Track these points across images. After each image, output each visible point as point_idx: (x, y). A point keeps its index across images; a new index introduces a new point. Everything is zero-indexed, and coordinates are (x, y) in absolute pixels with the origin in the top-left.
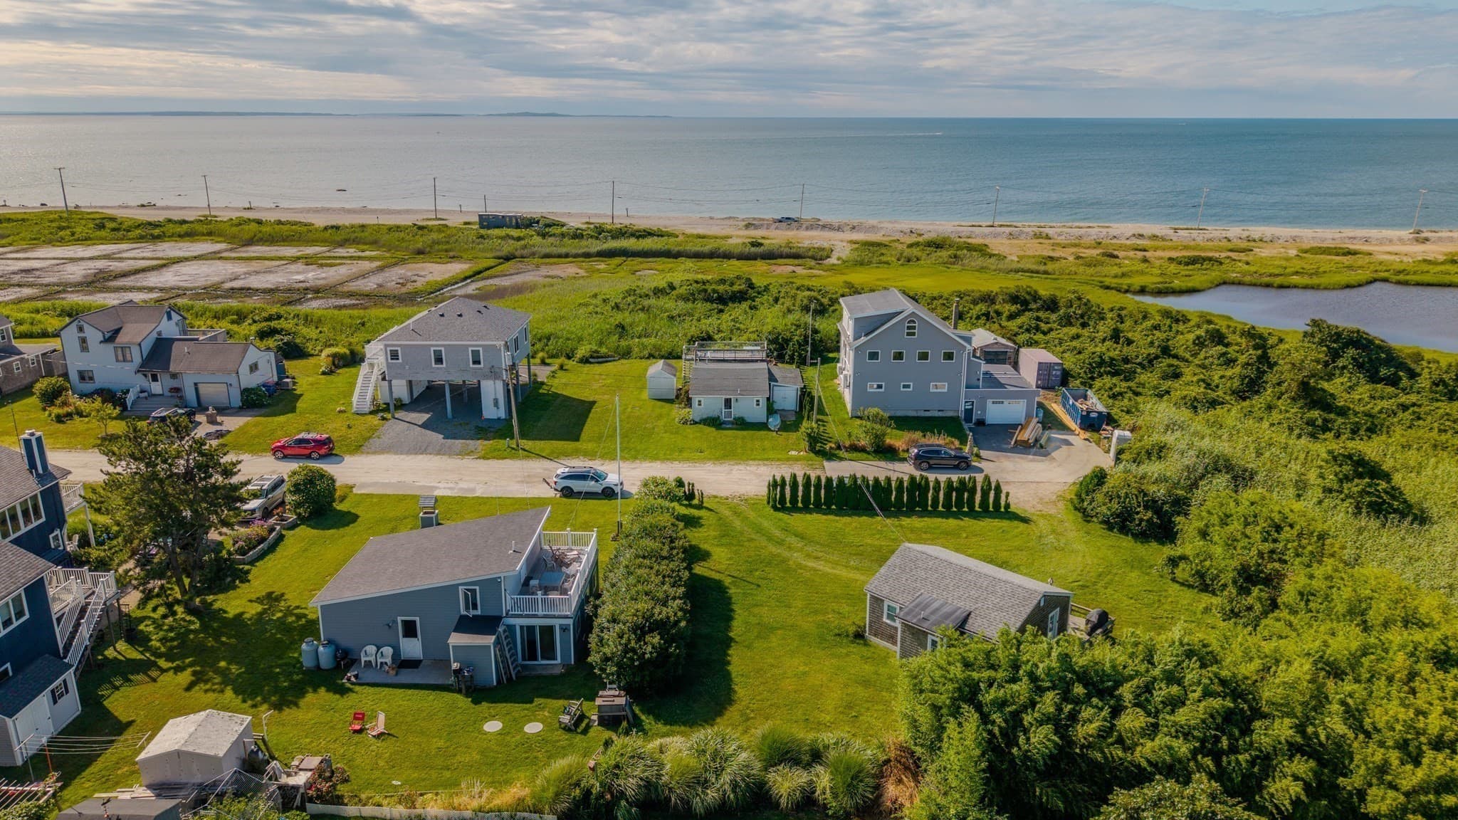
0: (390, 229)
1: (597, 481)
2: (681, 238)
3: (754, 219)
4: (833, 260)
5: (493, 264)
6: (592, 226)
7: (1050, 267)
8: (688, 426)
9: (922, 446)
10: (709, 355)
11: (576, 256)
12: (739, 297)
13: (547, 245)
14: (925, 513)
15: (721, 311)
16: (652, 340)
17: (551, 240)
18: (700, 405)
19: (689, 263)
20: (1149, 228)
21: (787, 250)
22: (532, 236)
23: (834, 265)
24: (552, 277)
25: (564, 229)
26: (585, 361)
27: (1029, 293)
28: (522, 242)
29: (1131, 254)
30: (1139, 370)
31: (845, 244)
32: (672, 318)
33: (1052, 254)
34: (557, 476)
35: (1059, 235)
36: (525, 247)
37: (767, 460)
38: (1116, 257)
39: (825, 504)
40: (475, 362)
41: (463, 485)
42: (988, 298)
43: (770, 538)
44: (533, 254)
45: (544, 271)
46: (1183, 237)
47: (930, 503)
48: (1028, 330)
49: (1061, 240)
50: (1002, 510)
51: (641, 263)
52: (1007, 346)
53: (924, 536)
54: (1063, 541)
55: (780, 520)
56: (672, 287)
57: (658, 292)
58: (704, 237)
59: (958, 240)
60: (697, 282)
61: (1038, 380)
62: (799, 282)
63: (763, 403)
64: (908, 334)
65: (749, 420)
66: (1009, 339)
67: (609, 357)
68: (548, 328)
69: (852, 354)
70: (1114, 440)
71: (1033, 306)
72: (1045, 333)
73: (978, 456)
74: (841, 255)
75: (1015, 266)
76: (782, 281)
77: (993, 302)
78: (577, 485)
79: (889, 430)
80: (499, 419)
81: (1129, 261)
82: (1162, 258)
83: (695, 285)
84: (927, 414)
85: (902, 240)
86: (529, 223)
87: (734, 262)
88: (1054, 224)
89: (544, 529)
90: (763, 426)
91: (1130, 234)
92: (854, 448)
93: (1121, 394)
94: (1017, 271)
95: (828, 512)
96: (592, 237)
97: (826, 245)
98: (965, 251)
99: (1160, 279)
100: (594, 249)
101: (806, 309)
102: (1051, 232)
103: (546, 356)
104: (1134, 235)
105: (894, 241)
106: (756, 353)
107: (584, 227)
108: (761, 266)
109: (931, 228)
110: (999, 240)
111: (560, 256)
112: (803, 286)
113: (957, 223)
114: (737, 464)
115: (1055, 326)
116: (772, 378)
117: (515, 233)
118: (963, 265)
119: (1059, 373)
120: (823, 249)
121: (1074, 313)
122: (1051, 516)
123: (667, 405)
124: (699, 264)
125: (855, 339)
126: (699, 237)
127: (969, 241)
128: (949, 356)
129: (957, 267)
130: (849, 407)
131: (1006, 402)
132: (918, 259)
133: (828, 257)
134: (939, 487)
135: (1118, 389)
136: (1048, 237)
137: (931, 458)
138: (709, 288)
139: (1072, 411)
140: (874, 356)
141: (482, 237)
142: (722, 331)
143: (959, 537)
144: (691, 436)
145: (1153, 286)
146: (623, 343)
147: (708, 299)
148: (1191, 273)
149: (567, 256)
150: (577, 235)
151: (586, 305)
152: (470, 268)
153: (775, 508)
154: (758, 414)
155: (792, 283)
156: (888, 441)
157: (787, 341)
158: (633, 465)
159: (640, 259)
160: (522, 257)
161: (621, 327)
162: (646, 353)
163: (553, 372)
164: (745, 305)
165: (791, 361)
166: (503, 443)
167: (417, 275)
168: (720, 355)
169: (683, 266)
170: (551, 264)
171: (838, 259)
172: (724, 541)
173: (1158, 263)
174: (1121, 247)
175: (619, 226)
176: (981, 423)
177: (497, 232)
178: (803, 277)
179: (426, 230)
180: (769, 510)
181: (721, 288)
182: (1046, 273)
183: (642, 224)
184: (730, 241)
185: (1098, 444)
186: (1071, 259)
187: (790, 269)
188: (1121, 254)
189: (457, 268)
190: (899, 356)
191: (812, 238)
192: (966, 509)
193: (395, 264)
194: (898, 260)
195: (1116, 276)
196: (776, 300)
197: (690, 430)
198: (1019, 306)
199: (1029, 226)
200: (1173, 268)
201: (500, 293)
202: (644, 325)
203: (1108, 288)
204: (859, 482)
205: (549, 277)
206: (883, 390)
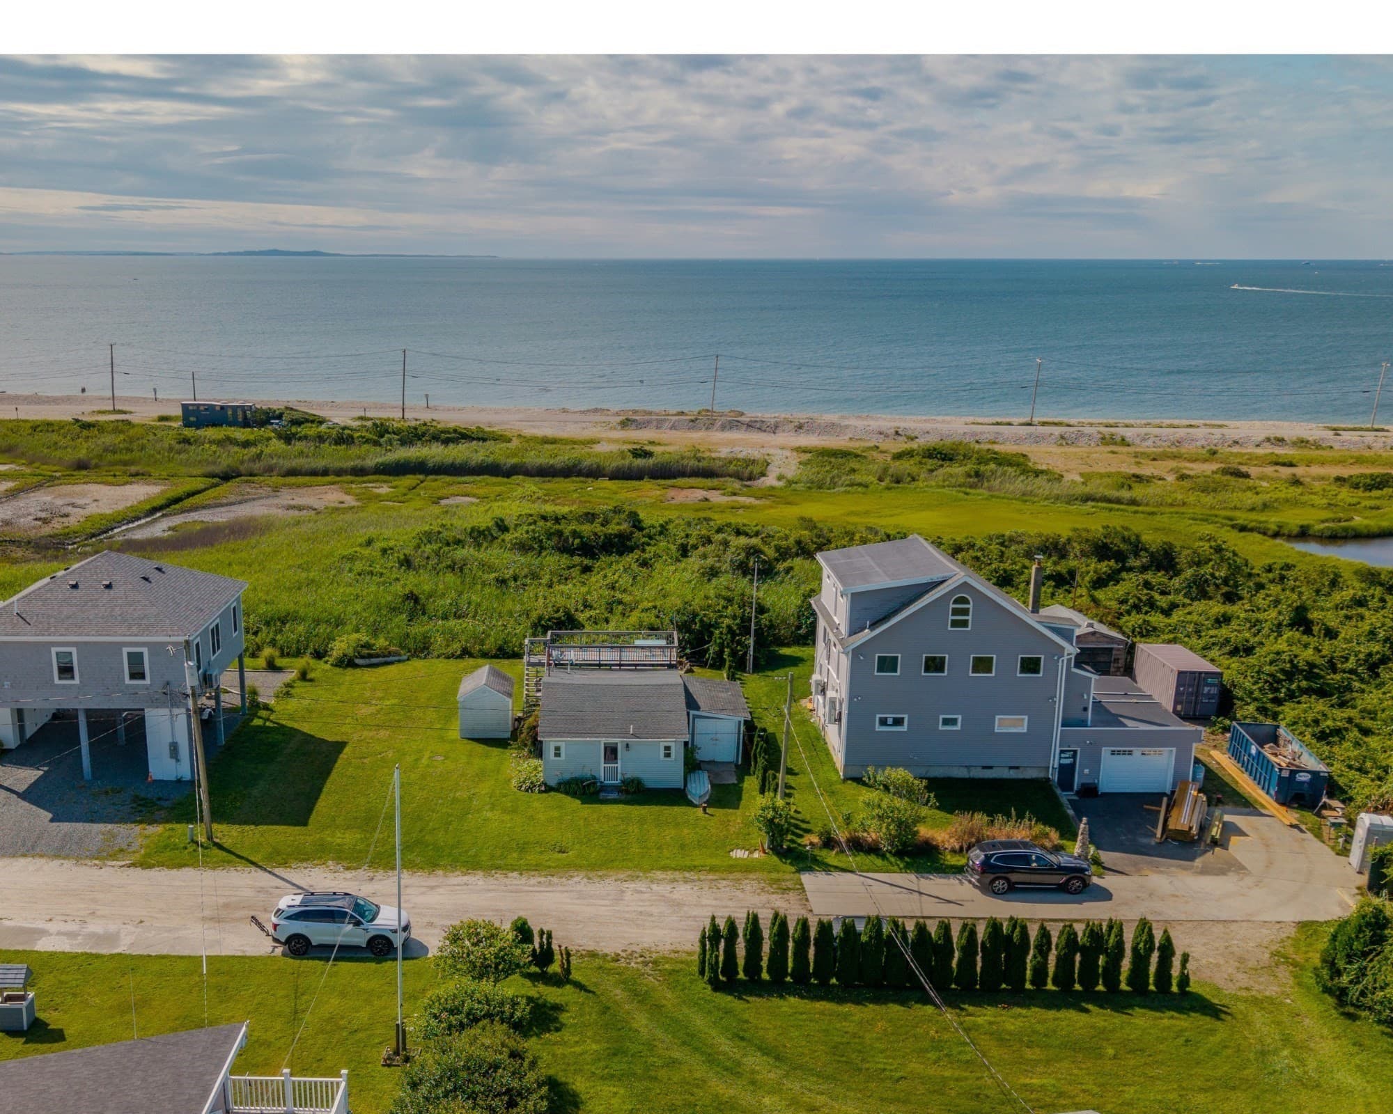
0: (36, 427)
1: (358, 923)
2: (515, 443)
3: (635, 412)
4: (770, 480)
5: (202, 486)
6: (369, 424)
7: (1138, 492)
8: (536, 796)
9: (994, 846)
10: (572, 655)
11: (340, 472)
12: (619, 545)
13: (293, 455)
14: (1018, 997)
15: (586, 569)
16: (468, 624)
17: (299, 446)
18: (557, 755)
19: (531, 486)
20: (1291, 429)
21: (693, 463)
22: (269, 439)
23: (773, 488)
24: (300, 508)
25: (323, 428)
26: (347, 663)
27: (1124, 540)
28: (253, 450)
29: (1269, 470)
30: (1357, 685)
31: (788, 453)
32: (502, 582)
33: (1135, 470)
34: (279, 912)
35: (1144, 439)
36: (259, 456)
37: (692, 868)
38: (1246, 476)
39: (815, 975)
40: (133, 676)
41: (95, 927)
42: (1055, 549)
43: (711, 1059)
44: (269, 470)
45: (286, 497)
46: (1350, 442)
47: (1029, 973)
48: (1136, 607)
49: (1148, 446)
50: (1175, 989)
51: (450, 485)
52: (1112, 639)
53: (1029, 1054)
54: (1312, 1064)
55: (728, 1012)
56: (502, 527)
57: (479, 536)
58: (553, 441)
59: (977, 446)
60: (544, 518)
61: (1176, 703)
62: (719, 519)
63: (678, 753)
64: (955, 624)
65: (650, 784)
66: (1112, 625)
67: (390, 654)
68: (285, 603)
69: (845, 662)
70: (1360, 833)
71: (1133, 562)
72: (1167, 613)
73: (1096, 862)
74: (783, 471)
75: (1082, 490)
76: (689, 515)
77: (1063, 555)
78: (318, 932)
79: (924, 811)
80: (179, 781)
81: (1269, 483)
82: (1323, 478)
83: (541, 523)
84: (988, 774)
85: (883, 446)
86: (261, 418)
87: (605, 483)
88: (1132, 422)
89: (232, 1071)
90: (676, 796)
91: (1262, 437)
92: (857, 845)
93: (1338, 732)
94: (1087, 498)
95: (822, 992)
96: (368, 441)
97: (756, 454)
98: (992, 466)
99: (1330, 515)
100: (370, 462)
101: (743, 568)
102: (1128, 433)
103: (277, 653)
104: (1268, 440)
105: (871, 448)
106: (658, 652)
107: (356, 424)
108: (649, 491)
109: (928, 426)
110: (1043, 448)
111: (314, 473)
112: (728, 525)
113: (971, 419)
114: (633, 878)
115: (1180, 598)
116: (691, 703)
117: (240, 434)
118: (990, 489)
119: (1214, 691)
120: (754, 462)
121: (1212, 575)
122: (1271, 1000)
123: (495, 751)
124: (548, 486)
125: (853, 632)
126: (546, 441)
127: (997, 448)
128: (1031, 666)
129: (983, 492)
130: (839, 758)
131: (1137, 751)
132: (914, 479)
133: (763, 474)
134: (1049, 943)
135: (1329, 723)
136: (1124, 442)
137: (1013, 870)
138: (567, 529)
139: (1259, 769)
140: (888, 664)
141: (186, 441)
142: (591, 607)
143: (1101, 1056)
144: (542, 817)
145: (1322, 526)
146: (417, 629)
147: (565, 549)
148: (1378, 503)
149: (325, 472)
150: (344, 438)
151: (351, 558)
152: (163, 492)
153: (717, 986)
154: (669, 771)
155: (707, 520)
156: (924, 831)
157: (708, 628)
158: (432, 881)
159: (448, 479)
160: (251, 475)
161: (413, 597)
162: (456, 647)
163: (288, 685)
164: (629, 559)
165: (718, 664)
166: (182, 831)
167: (74, 505)
168: (592, 656)
169: (520, 490)
170: (299, 486)
171: (780, 478)
172: (618, 1066)
173: (1318, 486)
174: (1251, 459)
175: (413, 424)
176: (1089, 791)
177: (211, 433)
178: (722, 510)
179: (95, 431)
180: (702, 988)
181: (586, 529)
182: (1133, 502)
183: (450, 418)
184: (598, 448)
185: (1318, 835)
186: (1171, 478)
187: (700, 494)
188: (1253, 471)
189: (139, 493)
190: (935, 665)
191: (732, 443)
192: (1100, 988)
193: (38, 486)
194: (881, 479)
195: (1253, 509)
196: (684, 551)
197: (539, 802)
198: (1112, 563)
199: (1091, 425)
200: (1345, 494)
201: (208, 537)
202: (453, 594)
203: (1243, 529)
204: (886, 929)
205: (293, 507)
206: (904, 728)
